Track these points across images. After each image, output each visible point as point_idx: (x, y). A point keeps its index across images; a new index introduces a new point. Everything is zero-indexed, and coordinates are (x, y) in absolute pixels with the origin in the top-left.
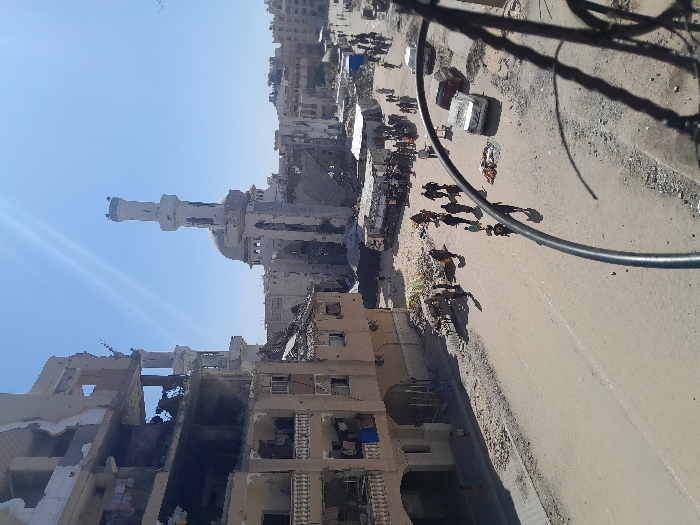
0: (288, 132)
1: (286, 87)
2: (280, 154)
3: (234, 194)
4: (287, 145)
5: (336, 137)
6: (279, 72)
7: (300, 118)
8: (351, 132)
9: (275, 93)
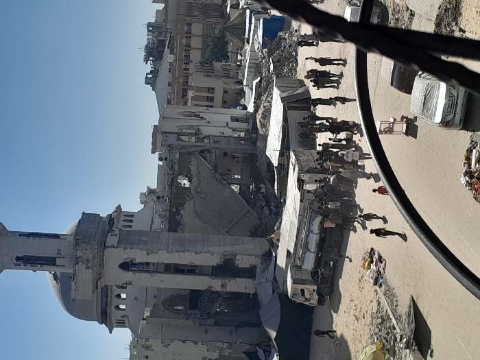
0: (172, 127)
1: (171, 64)
2: (160, 159)
3: (88, 220)
4: (169, 146)
5: (242, 134)
6: (162, 43)
7: (190, 107)
8: (265, 126)
9: (155, 72)
